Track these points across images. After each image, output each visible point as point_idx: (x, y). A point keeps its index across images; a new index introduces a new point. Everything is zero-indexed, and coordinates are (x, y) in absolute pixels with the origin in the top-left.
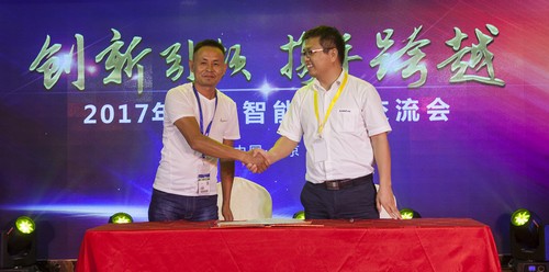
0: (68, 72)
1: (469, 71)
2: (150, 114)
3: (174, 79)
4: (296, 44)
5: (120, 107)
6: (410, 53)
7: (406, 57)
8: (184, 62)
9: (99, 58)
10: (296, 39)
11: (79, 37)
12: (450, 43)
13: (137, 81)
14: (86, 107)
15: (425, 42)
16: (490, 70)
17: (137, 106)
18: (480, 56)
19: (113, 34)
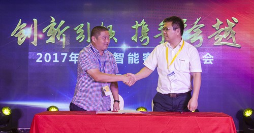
0: (29, 37)
1: (223, 40)
2: (68, 58)
3: (80, 41)
4: (139, 25)
5: (54, 54)
6: (195, 31)
7: (193, 32)
8: (85, 33)
9: (44, 31)
10: (139, 23)
11: (35, 20)
12: (214, 26)
13: (62, 42)
14: (38, 54)
15: (202, 25)
16: (234, 39)
17: (62, 54)
18: (229, 33)
19: (51, 19)
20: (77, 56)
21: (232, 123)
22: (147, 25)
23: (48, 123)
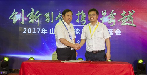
0: (19, 19)
1: (127, 22)
2: (41, 31)
3: (48, 22)
4: (80, 13)
5: (33, 29)
6: (111, 17)
7: (110, 18)
8: (50, 18)
9: (28, 16)
11: (23, 10)
12: (122, 14)
13: (37, 22)
14: (24, 29)
15: (115, 14)
16: (132, 22)
17: (37, 29)
19: (32, 10)
20: (46, 30)
21: (132, 68)
22: (84, 14)
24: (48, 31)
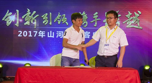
0: (14, 21)
2: (38, 34)
3: (45, 24)
5: (29, 32)
8: (49, 19)
9: (23, 17)
11: (17, 11)
12: (127, 16)
13: (34, 24)
14: (19, 32)
17: (34, 32)
18: (135, 20)
19: (27, 10)
20: (43, 33)
22: (86, 15)
23: (26, 73)
24: (46, 34)
